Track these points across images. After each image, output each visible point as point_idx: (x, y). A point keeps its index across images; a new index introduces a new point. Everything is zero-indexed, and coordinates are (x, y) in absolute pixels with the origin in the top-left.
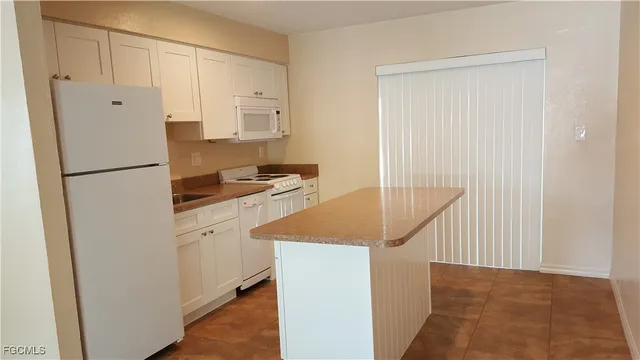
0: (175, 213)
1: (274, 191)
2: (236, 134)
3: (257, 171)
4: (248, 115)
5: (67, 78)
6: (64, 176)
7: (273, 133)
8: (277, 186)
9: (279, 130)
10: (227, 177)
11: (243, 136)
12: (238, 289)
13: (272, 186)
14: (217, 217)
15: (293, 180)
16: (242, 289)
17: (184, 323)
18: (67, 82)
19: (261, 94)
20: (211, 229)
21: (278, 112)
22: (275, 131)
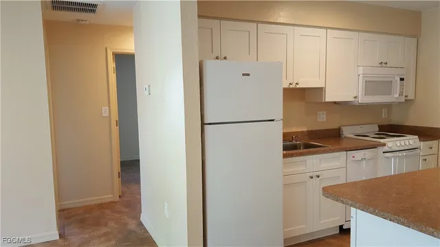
0: (284, 158)
1: (386, 149)
2: (356, 97)
3: (378, 129)
4: (369, 81)
5: (225, 58)
6: (203, 124)
7: (395, 97)
8: (390, 144)
9: (401, 94)
10: (348, 132)
11: (363, 99)
12: (341, 227)
13: (384, 145)
14: (324, 165)
15: (411, 141)
16: (344, 227)
17: (284, 244)
18: (225, 60)
19: (386, 63)
20: (318, 173)
21: (402, 79)
22: (397, 96)
